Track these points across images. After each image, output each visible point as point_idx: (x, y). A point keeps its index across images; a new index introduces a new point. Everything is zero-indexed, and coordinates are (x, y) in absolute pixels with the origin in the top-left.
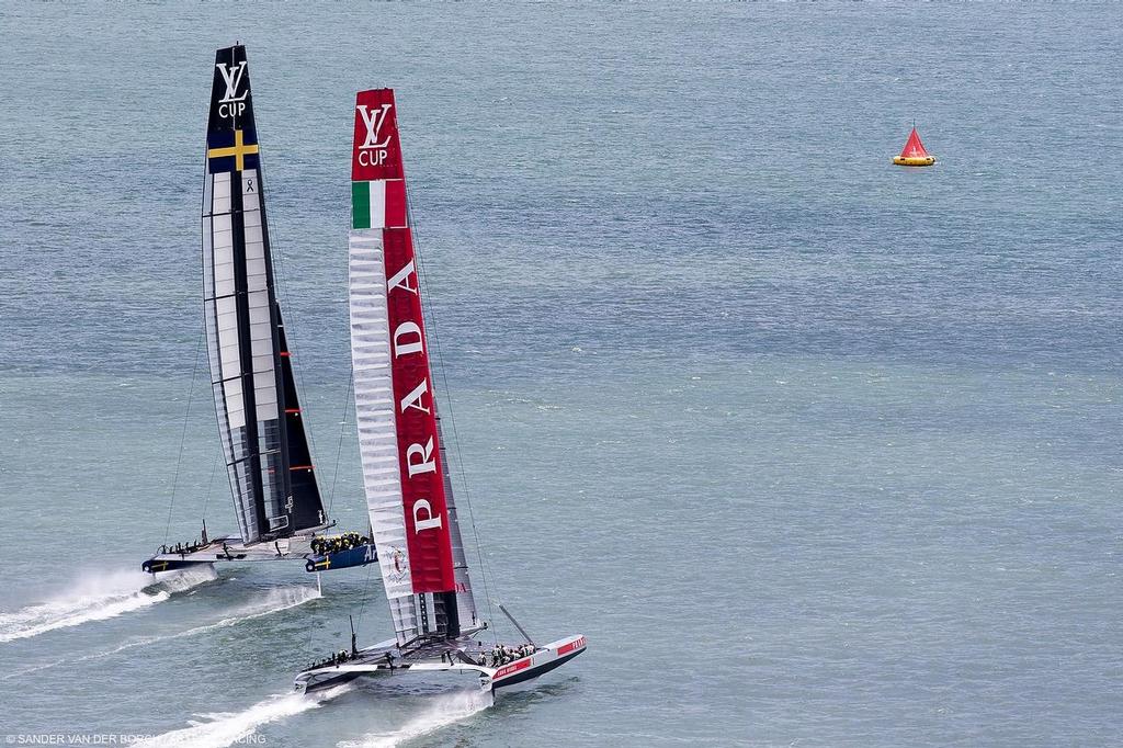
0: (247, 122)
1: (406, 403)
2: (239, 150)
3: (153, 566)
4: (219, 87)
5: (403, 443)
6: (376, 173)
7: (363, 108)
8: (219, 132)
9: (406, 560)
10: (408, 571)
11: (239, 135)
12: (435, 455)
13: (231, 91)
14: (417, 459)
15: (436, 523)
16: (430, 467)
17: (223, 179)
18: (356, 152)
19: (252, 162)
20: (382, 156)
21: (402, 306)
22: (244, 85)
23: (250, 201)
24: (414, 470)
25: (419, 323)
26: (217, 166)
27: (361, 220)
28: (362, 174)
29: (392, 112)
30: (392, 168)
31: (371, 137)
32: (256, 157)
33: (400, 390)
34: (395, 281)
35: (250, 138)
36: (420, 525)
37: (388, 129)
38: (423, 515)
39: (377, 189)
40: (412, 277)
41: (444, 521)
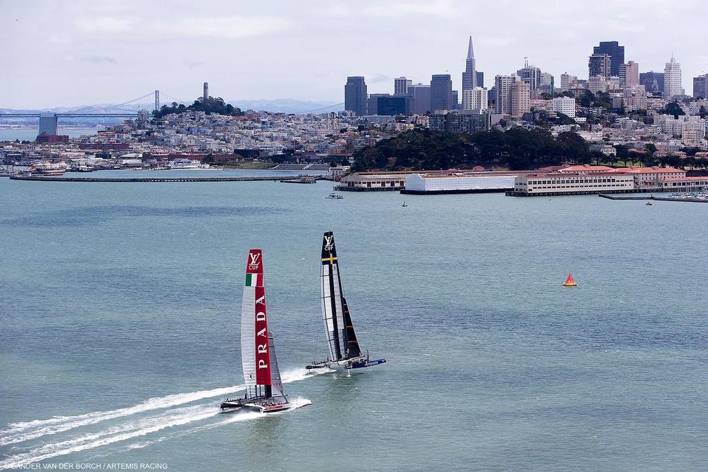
0: (334, 252)
1: (259, 334)
2: (331, 259)
3: (308, 367)
4: (325, 243)
5: (257, 344)
6: (254, 272)
7: (251, 254)
8: (325, 254)
9: (255, 375)
10: (255, 378)
11: (331, 254)
12: (267, 348)
13: (328, 244)
14: (261, 349)
15: (266, 366)
16: (265, 351)
17: (327, 267)
18: (248, 266)
19: (335, 262)
20: (257, 267)
21: (260, 308)
22: (332, 241)
23: (335, 272)
24: (260, 352)
25: (265, 313)
26: (324, 263)
27: (248, 283)
28: (250, 271)
29: (260, 256)
30: (259, 271)
31: (253, 262)
32: (336, 260)
33: (258, 330)
34: (258, 301)
35: (335, 255)
36: (260, 367)
37: (259, 260)
38: (262, 364)
39: (254, 276)
40: (264, 301)
41: (268, 366)
